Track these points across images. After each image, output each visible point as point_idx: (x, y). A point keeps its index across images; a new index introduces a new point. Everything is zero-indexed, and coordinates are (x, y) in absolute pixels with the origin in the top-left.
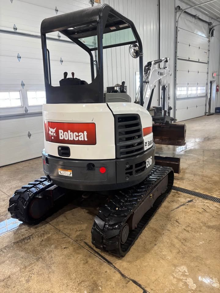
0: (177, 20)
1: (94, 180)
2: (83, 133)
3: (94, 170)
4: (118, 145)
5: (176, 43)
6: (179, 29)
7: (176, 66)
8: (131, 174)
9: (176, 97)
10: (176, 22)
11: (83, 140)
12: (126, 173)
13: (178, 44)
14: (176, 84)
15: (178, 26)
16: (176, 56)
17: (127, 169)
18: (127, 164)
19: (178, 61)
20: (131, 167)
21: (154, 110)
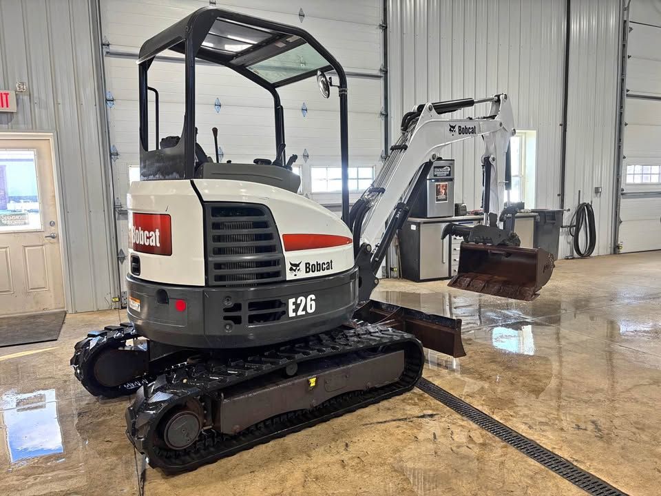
0: (626, 6)
1: (166, 323)
2: (155, 232)
3: (168, 303)
4: (210, 259)
5: (623, 57)
6: (631, 25)
7: (621, 114)
8: (237, 320)
9: (620, 190)
10: (625, 9)
11: (154, 245)
12: (226, 318)
13: (628, 61)
14: (622, 157)
15: (628, 17)
16: (622, 90)
17: (227, 310)
18: (228, 298)
19: (628, 101)
20: (237, 307)
21: (534, 217)
